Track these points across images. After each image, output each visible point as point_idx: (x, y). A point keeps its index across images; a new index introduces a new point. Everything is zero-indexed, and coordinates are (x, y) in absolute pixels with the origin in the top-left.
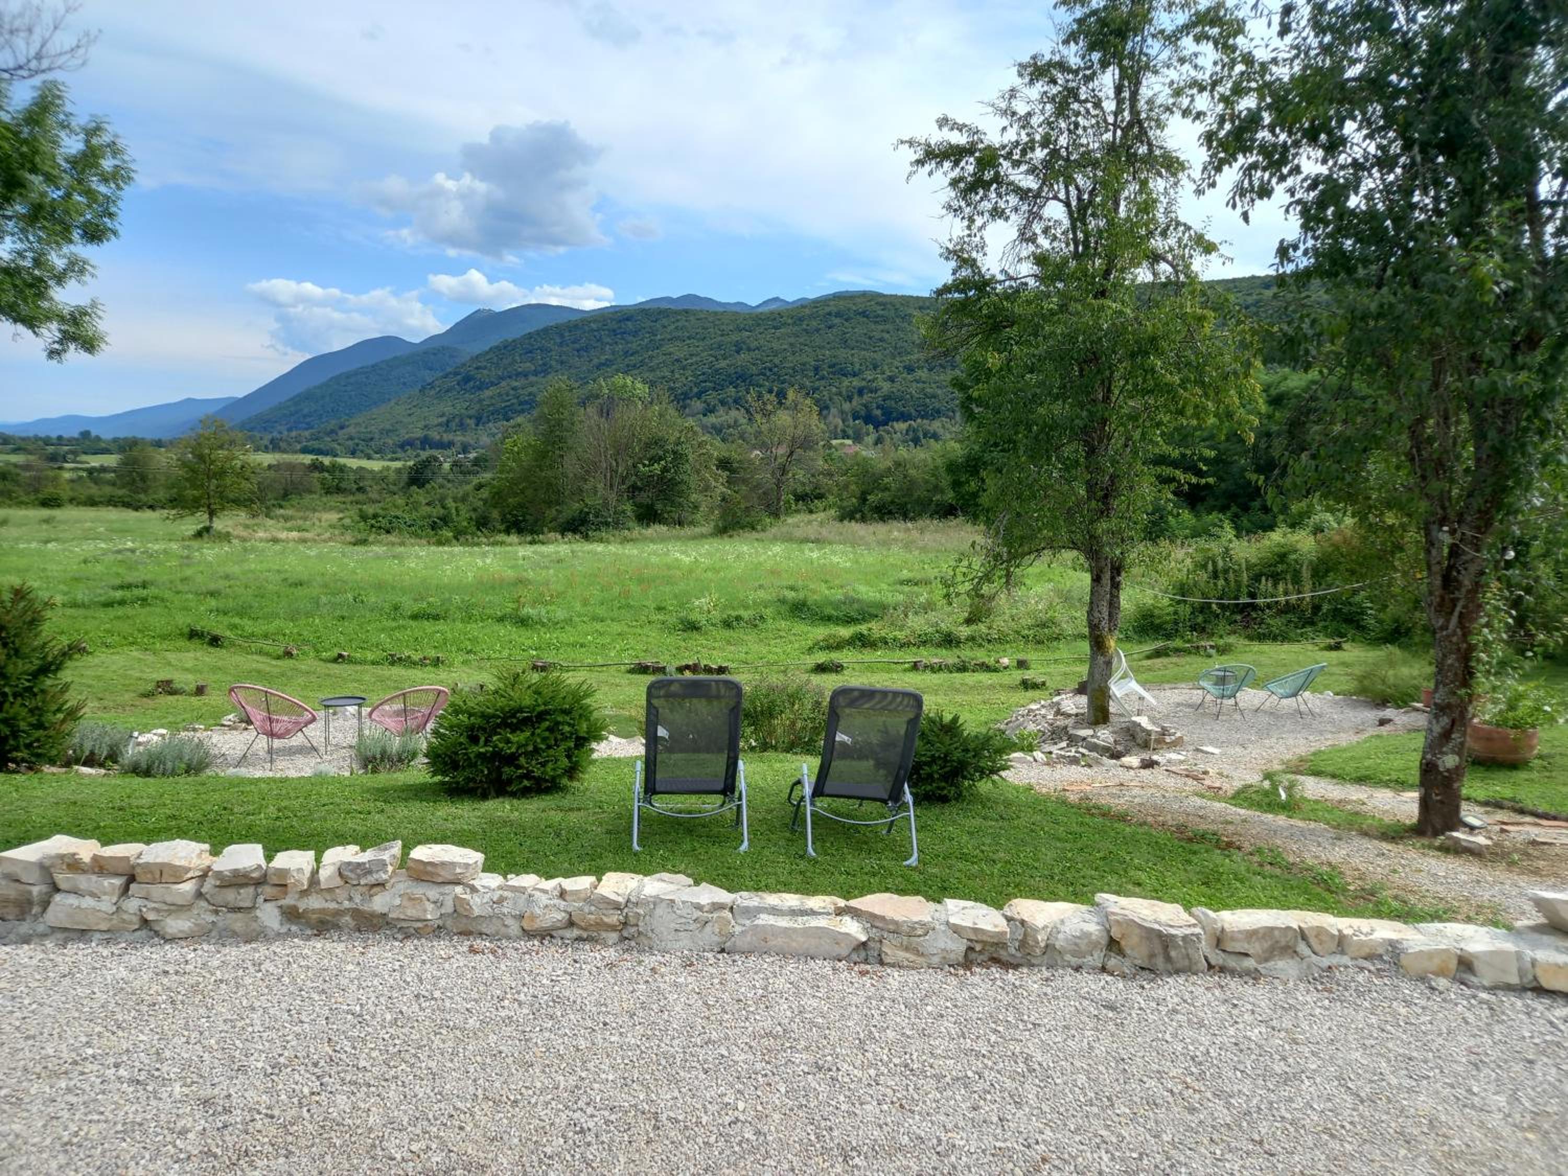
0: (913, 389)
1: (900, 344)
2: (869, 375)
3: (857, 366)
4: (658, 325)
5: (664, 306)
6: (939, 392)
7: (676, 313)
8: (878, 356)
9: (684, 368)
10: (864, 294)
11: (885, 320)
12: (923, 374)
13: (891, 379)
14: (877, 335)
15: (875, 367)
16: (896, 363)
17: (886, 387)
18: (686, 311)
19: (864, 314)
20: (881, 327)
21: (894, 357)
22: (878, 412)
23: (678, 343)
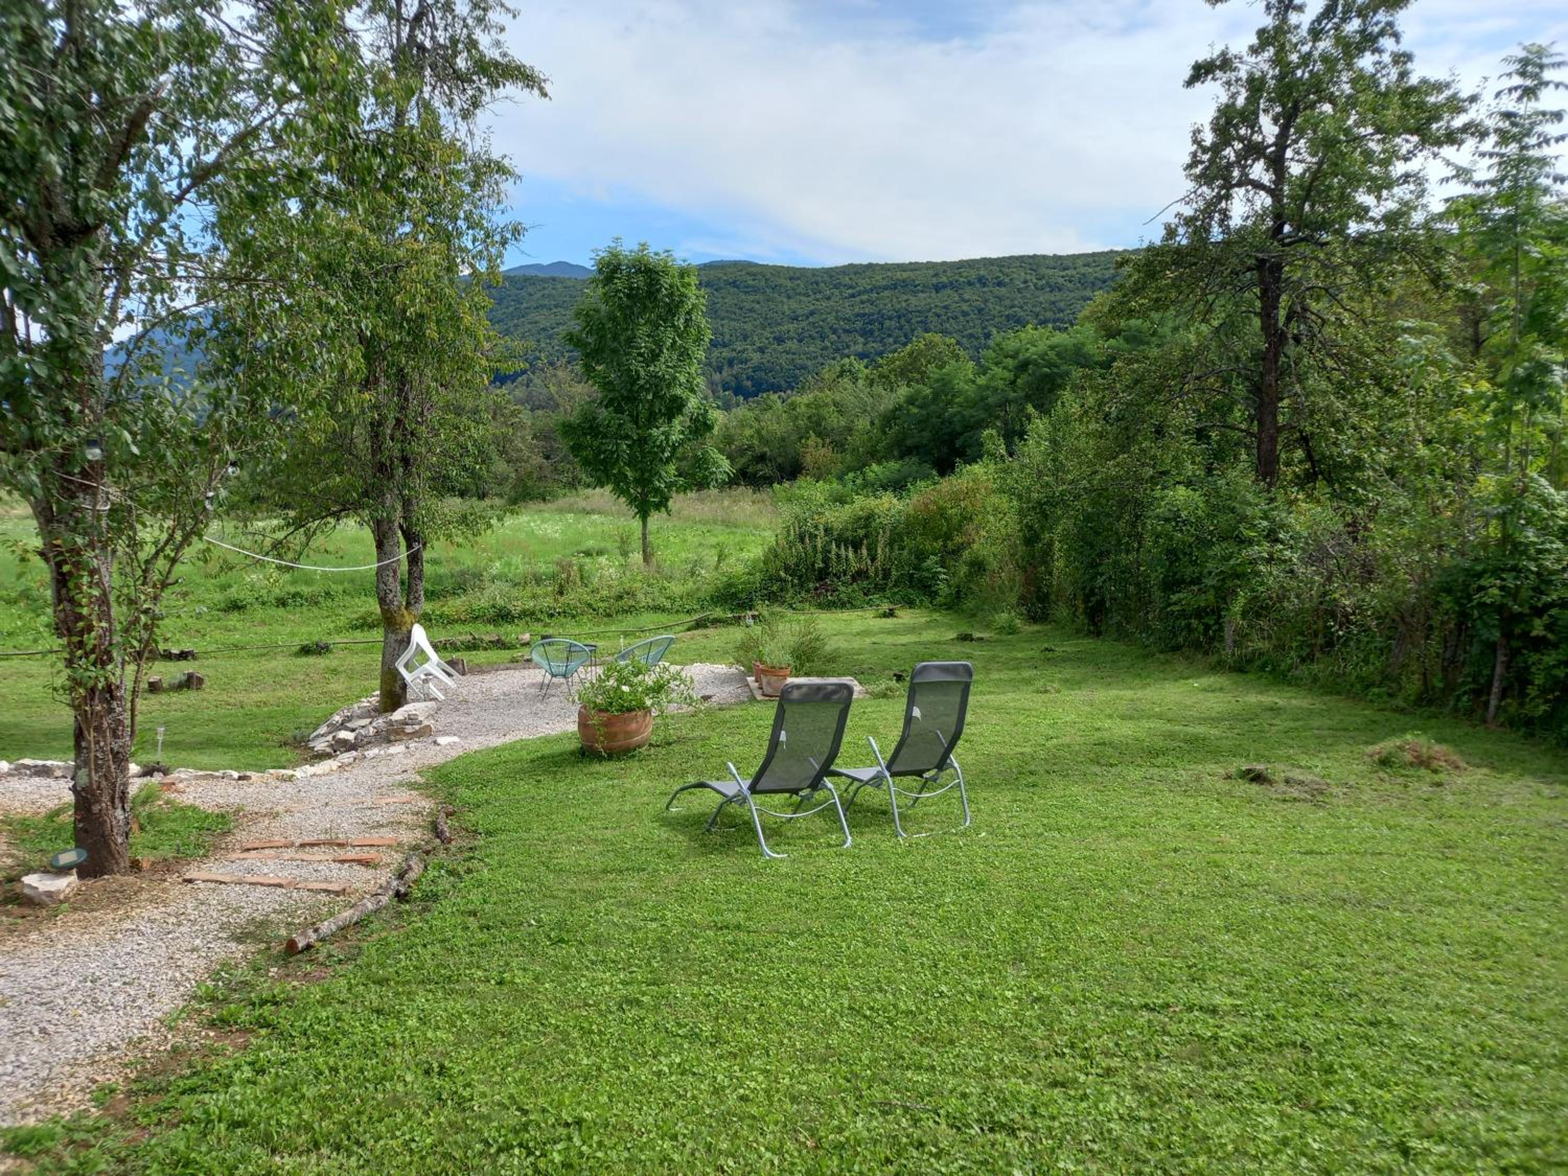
0: (783, 360)
1: (770, 314)
2: (739, 346)
3: (727, 337)
4: (523, 293)
5: (533, 273)
6: (809, 363)
7: (543, 280)
8: (748, 327)
9: (550, 337)
10: (735, 264)
11: (756, 290)
12: (792, 345)
13: (762, 350)
14: (747, 305)
15: (745, 338)
16: (767, 334)
17: (756, 357)
18: (554, 279)
19: (734, 284)
20: (751, 298)
21: (764, 328)
22: (749, 383)
23: (545, 312)
